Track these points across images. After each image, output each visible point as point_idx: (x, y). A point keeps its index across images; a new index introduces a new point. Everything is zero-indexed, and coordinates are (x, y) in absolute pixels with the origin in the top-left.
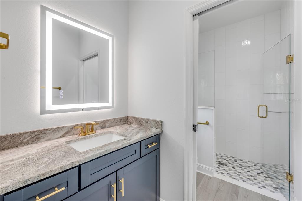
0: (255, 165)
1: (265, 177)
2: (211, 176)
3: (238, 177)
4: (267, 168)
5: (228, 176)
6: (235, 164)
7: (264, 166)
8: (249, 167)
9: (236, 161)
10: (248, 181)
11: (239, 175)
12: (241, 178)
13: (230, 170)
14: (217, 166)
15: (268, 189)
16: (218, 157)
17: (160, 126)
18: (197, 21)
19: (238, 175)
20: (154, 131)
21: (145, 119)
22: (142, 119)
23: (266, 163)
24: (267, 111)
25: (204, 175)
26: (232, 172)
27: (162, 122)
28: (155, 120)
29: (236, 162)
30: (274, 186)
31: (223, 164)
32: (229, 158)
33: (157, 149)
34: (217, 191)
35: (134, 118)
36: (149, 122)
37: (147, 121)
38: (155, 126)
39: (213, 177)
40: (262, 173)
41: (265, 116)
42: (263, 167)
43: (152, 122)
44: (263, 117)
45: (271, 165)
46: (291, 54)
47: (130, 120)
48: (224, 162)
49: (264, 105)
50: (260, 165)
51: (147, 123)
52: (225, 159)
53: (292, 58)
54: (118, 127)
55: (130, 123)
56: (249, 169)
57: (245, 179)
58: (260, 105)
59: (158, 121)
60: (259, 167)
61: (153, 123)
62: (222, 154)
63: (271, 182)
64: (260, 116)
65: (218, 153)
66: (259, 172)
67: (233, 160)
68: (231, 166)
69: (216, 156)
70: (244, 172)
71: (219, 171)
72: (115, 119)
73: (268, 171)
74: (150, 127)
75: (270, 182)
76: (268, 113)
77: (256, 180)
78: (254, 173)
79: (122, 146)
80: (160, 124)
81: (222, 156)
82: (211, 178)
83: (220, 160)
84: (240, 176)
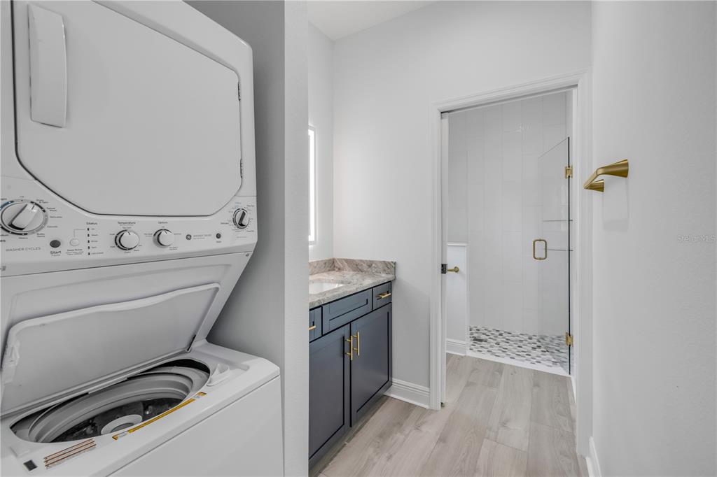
0: (530, 339)
1: (543, 351)
2: (463, 355)
3: (504, 354)
4: (548, 340)
5: (489, 354)
6: (500, 339)
7: (543, 339)
8: (522, 341)
9: (501, 335)
10: (517, 358)
11: (505, 352)
12: (507, 355)
13: (492, 346)
14: (472, 343)
15: (543, 364)
16: (473, 331)
17: (393, 269)
18: (446, 121)
19: (503, 351)
20: (384, 277)
21: (366, 261)
22: (361, 261)
23: (547, 335)
24: (546, 249)
25: (453, 355)
26: (495, 349)
27: (395, 263)
28: (384, 262)
29: (501, 337)
30: (553, 360)
31: (481, 340)
32: (490, 331)
33: (389, 303)
34: (472, 371)
35: (347, 261)
36: (373, 265)
37: (370, 264)
38: (385, 270)
39: (465, 356)
40: (539, 347)
41: (544, 257)
42: (541, 340)
43: (379, 264)
44: (540, 259)
45: (554, 337)
46: (570, 165)
47: (339, 264)
48: (483, 337)
49: (542, 239)
50: (537, 338)
51: (370, 266)
52: (484, 334)
53: (572, 171)
54: (325, 274)
55: (339, 269)
56: (520, 344)
57: (514, 355)
58: (537, 239)
59: (389, 263)
60: (535, 341)
61: (381, 266)
62: (479, 327)
63: (551, 357)
64: (536, 256)
65: (472, 326)
66: (535, 346)
67: (497, 334)
68: (493, 342)
69: (470, 330)
70: (513, 348)
71: (475, 349)
72: (318, 262)
73: (548, 344)
74: (376, 272)
75: (548, 356)
76: (548, 251)
77: (530, 355)
78: (529, 348)
79: (357, 289)
80: (391, 267)
81: (478, 330)
82: (462, 357)
83: (475, 335)
84: (508, 353)
